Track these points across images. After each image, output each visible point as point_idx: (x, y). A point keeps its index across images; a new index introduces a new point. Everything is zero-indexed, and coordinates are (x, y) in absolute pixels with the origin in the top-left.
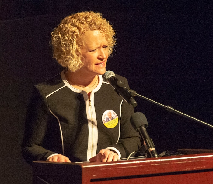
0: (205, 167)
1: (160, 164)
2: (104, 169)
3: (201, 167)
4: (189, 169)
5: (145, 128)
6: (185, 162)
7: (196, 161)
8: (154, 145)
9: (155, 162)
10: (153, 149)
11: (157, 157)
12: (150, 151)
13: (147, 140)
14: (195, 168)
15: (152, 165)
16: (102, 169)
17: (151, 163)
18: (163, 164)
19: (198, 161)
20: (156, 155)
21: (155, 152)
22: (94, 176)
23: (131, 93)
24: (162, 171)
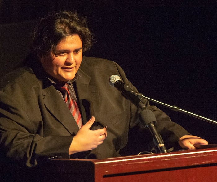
0: (213, 161)
1: (169, 159)
2: (116, 165)
3: (210, 161)
4: (198, 163)
5: (153, 125)
6: (194, 157)
7: (204, 156)
8: (163, 141)
9: (165, 158)
10: (162, 145)
11: (166, 153)
12: (159, 147)
13: (156, 136)
14: (204, 162)
15: (162, 160)
16: (114, 165)
17: (161, 158)
18: (172, 159)
19: (206, 155)
20: (165, 151)
21: (164, 147)
22: (106, 172)
23: (138, 96)
24: (172, 166)
